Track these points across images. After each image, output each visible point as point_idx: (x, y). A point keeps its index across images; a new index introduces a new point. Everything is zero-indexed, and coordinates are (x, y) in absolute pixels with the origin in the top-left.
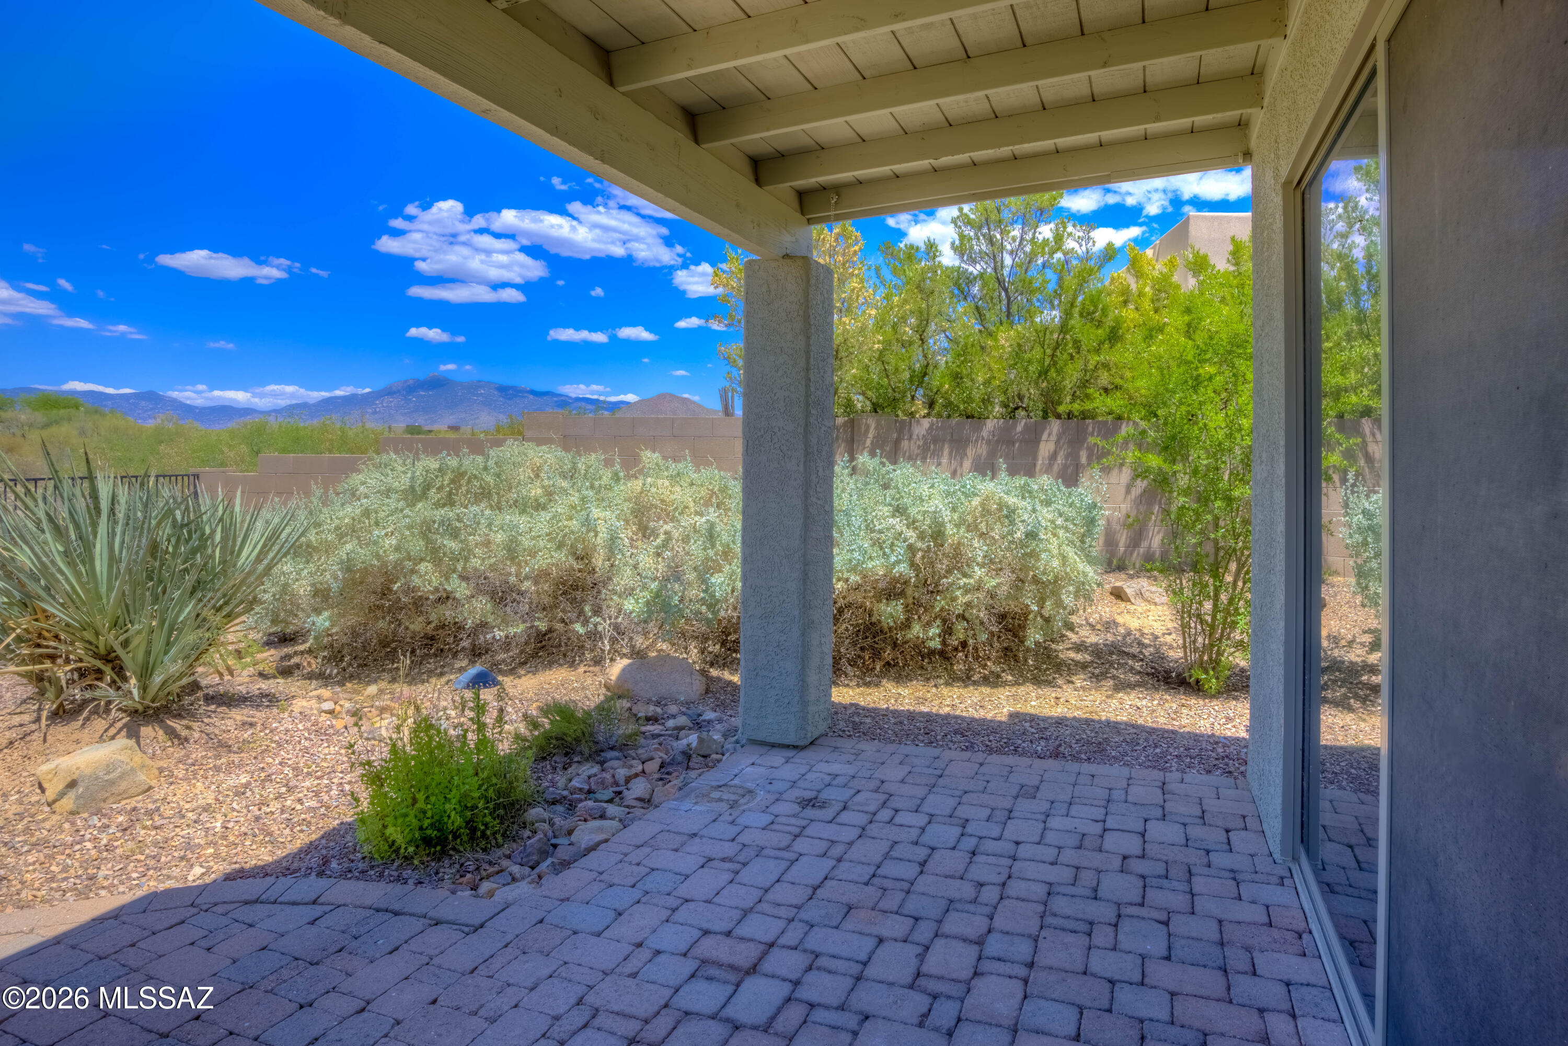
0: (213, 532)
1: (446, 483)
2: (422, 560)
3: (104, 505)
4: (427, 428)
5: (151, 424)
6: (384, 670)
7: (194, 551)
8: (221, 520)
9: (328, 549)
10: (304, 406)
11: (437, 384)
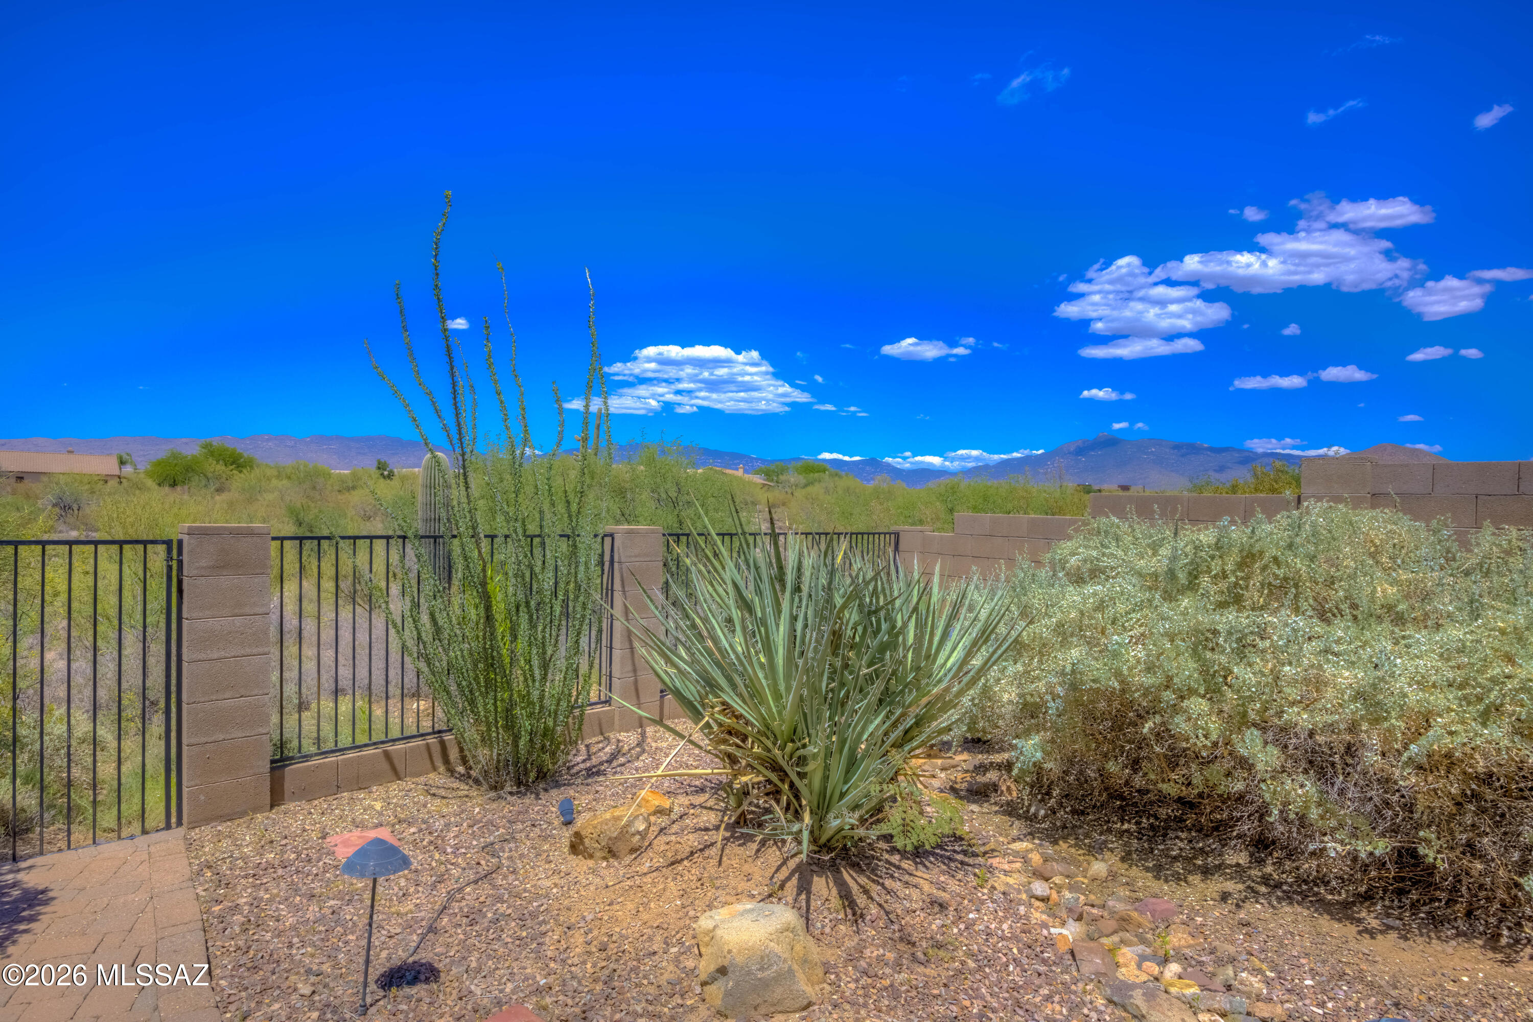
0: (905, 625)
1: (1229, 567)
2: (1192, 692)
3: (790, 578)
4: (1096, 488)
5: (871, 485)
6: (1109, 830)
7: (883, 648)
8: (916, 609)
9: (1044, 649)
10: (986, 467)
11: (1112, 442)
